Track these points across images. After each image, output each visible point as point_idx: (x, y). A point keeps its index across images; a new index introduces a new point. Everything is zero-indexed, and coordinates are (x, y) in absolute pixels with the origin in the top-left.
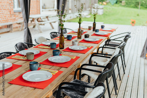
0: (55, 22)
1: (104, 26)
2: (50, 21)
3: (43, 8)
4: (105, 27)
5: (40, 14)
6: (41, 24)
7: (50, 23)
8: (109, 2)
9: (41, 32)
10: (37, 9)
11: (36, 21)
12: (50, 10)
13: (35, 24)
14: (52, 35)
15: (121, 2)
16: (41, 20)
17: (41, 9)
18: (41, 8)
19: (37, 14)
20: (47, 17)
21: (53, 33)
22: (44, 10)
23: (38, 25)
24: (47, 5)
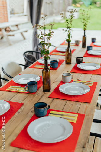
0: (26, 31)
1: (95, 39)
2: (21, 31)
3: (11, 13)
4: (96, 41)
5: (8, 21)
6: (10, 35)
7: (21, 33)
8: (83, 4)
9: (10, 45)
10: (4, 15)
11: (3, 31)
12: (19, 16)
13: (2, 34)
14: (26, 56)
15: (95, 3)
16: (9, 30)
17: (9, 15)
18: (9, 13)
19: (5, 22)
20: (17, 26)
21: (27, 53)
22: (12, 15)
23: (6, 36)
24: (16, 10)
